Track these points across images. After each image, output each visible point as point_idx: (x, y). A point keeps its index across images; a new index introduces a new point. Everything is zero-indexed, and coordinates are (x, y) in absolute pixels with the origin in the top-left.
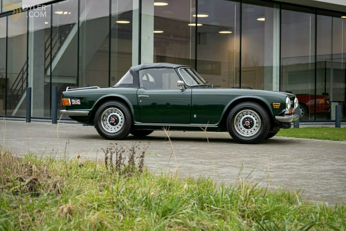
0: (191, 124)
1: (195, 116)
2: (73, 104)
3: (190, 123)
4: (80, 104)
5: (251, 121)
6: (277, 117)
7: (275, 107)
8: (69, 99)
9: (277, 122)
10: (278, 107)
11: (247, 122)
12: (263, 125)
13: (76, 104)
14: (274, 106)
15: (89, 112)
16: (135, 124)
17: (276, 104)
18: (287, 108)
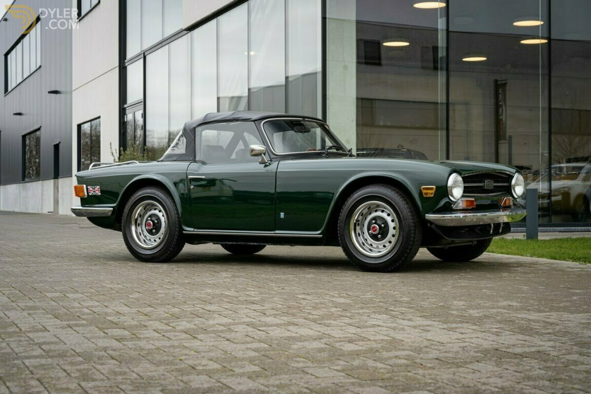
0: (277, 232)
1: (282, 215)
2: (90, 194)
3: (275, 230)
4: (100, 194)
5: (383, 225)
6: (430, 216)
7: (426, 194)
8: (85, 186)
9: (433, 226)
10: (432, 193)
11: (374, 227)
12: (402, 233)
13: (94, 194)
14: (424, 191)
15: (112, 209)
16: (184, 232)
17: (428, 189)
18: (450, 196)
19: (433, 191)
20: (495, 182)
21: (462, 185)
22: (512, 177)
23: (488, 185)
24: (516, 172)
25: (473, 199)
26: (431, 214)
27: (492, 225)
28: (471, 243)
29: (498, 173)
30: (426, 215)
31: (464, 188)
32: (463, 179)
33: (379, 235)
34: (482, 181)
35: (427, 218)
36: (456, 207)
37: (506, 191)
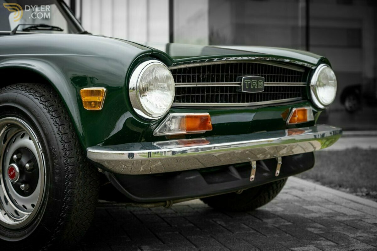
6: (96, 153)
7: (90, 103)
9: (106, 173)
17: (92, 93)
18: (138, 108)
20: (267, 80)
21: (172, 84)
23: (250, 85)
24: (321, 62)
25: (208, 114)
27: (254, 164)
30: (89, 149)
31: (178, 90)
32: (173, 72)
33: (23, 186)
34: (236, 76)
35: (89, 156)
36: (159, 132)
37: (299, 96)
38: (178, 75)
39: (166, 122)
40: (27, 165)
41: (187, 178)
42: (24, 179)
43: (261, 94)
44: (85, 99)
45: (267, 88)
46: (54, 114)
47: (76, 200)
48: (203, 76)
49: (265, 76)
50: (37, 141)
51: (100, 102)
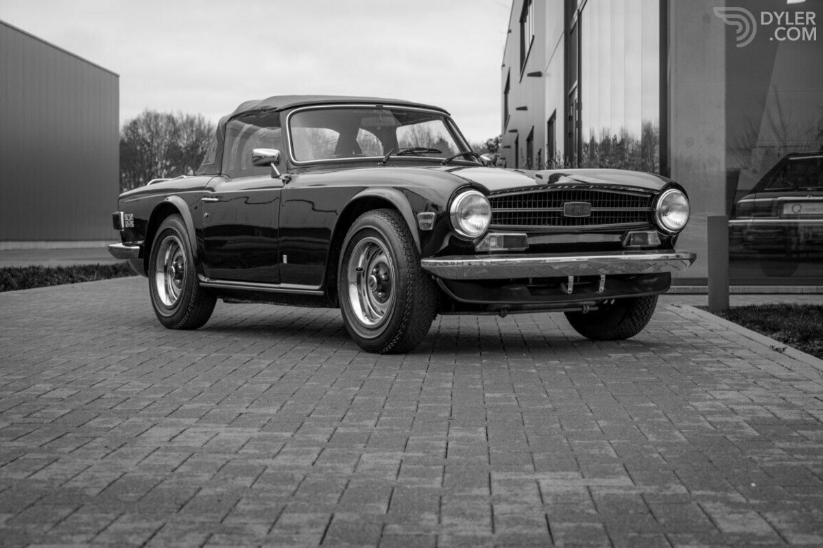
0: (282, 285)
1: (285, 259)
2: (126, 226)
3: (280, 283)
4: (133, 225)
7: (424, 225)
8: (122, 213)
9: (438, 279)
11: (371, 279)
13: (129, 225)
15: (139, 248)
16: (201, 284)
17: (426, 217)
18: (457, 229)
19: (430, 221)
21: (490, 211)
22: (658, 196)
23: (575, 210)
24: (668, 186)
25: (525, 234)
26: (433, 258)
27: (571, 278)
28: (579, 309)
29: (613, 190)
30: (422, 261)
31: (494, 215)
32: (490, 200)
33: (380, 293)
34: (560, 202)
35: (423, 265)
36: (481, 247)
37: (644, 220)
38: (494, 203)
39: (486, 240)
40: (383, 277)
41: (512, 289)
42: (380, 287)
43: (587, 218)
44: (421, 221)
45: (594, 213)
46: (400, 233)
47: (416, 302)
48: (524, 203)
49: (591, 202)
50: (388, 255)
51: (430, 224)
